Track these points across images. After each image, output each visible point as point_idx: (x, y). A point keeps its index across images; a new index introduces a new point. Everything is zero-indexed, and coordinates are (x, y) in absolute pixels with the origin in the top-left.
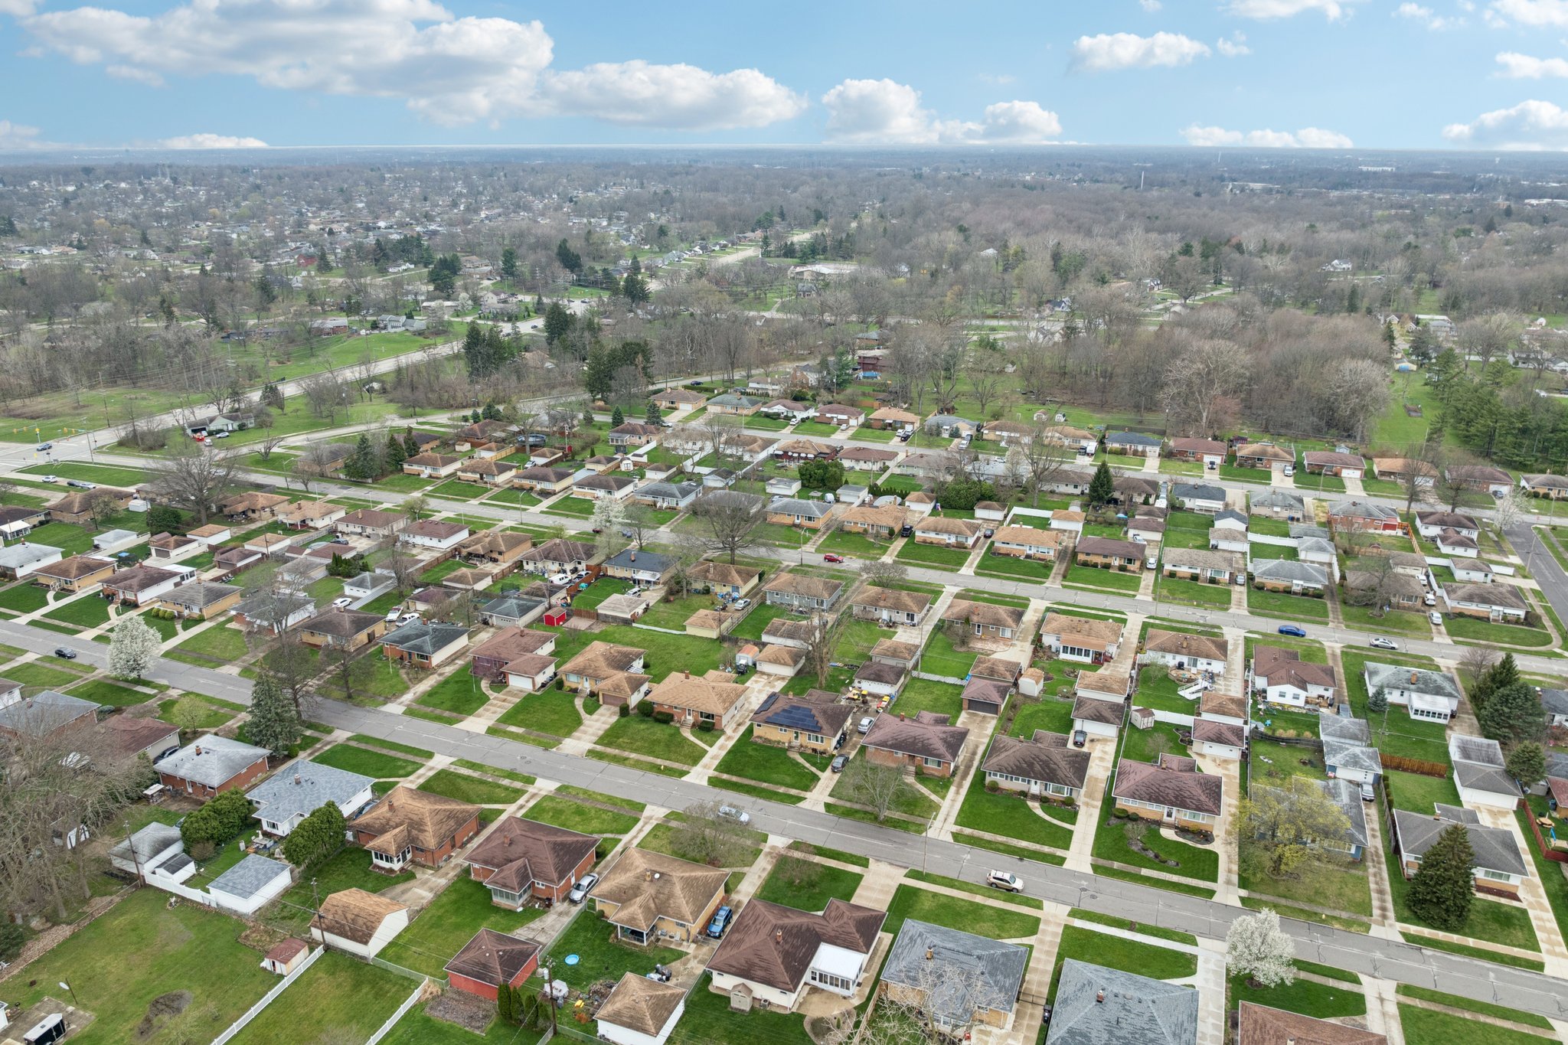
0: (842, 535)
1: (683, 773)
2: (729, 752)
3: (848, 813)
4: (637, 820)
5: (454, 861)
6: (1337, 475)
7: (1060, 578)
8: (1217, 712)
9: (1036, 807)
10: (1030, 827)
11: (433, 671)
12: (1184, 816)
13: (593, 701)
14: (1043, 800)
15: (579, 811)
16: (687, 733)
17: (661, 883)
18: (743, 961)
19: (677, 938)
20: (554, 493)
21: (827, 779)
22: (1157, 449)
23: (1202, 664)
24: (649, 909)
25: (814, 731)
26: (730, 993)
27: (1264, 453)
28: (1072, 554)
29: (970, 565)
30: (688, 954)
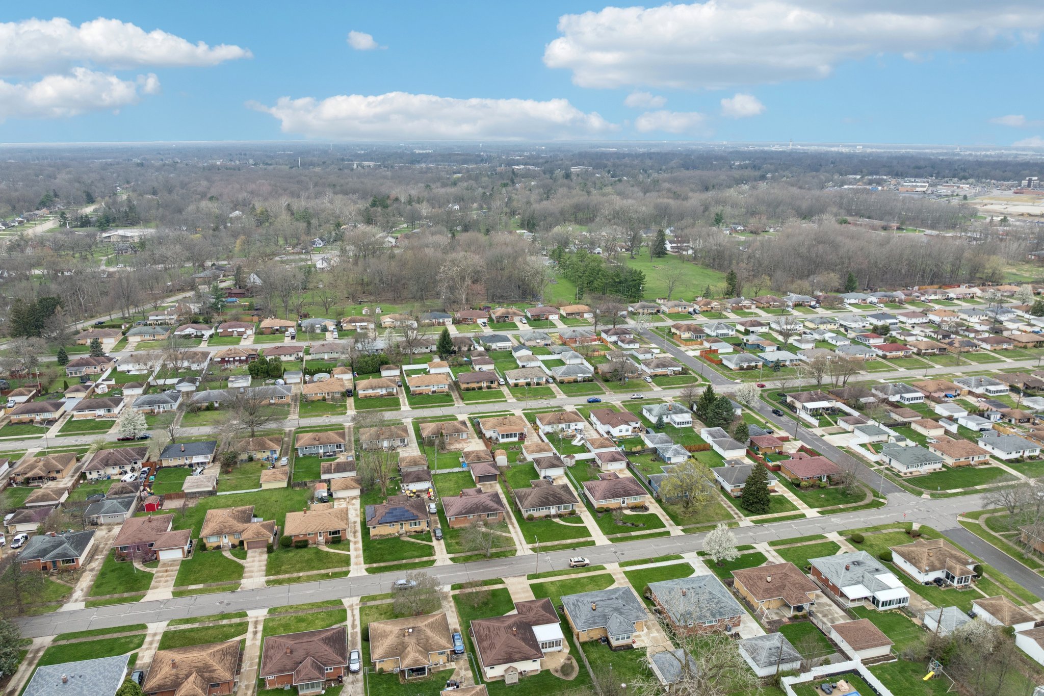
0: (307, 404)
1: (347, 573)
2: (364, 550)
3: (467, 559)
4: (345, 611)
5: (243, 684)
6: (547, 319)
7: (460, 400)
8: (602, 447)
9: (557, 520)
10: (563, 533)
11: (83, 570)
12: (631, 501)
13: (239, 548)
14: (560, 516)
15: (300, 620)
16: (326, 549)
17: (416, 633)
18: (503, 654)
19: (441, 663)
20: (55, 421)
21: (439, 547)
22: (451, 320)
23: (573, 426)
24: (420, 651)
25: (414, 519)
26: (503, 676)
27: (508, 313)
28: (455, 385)
29: (405, 404)
30: (455, 669)
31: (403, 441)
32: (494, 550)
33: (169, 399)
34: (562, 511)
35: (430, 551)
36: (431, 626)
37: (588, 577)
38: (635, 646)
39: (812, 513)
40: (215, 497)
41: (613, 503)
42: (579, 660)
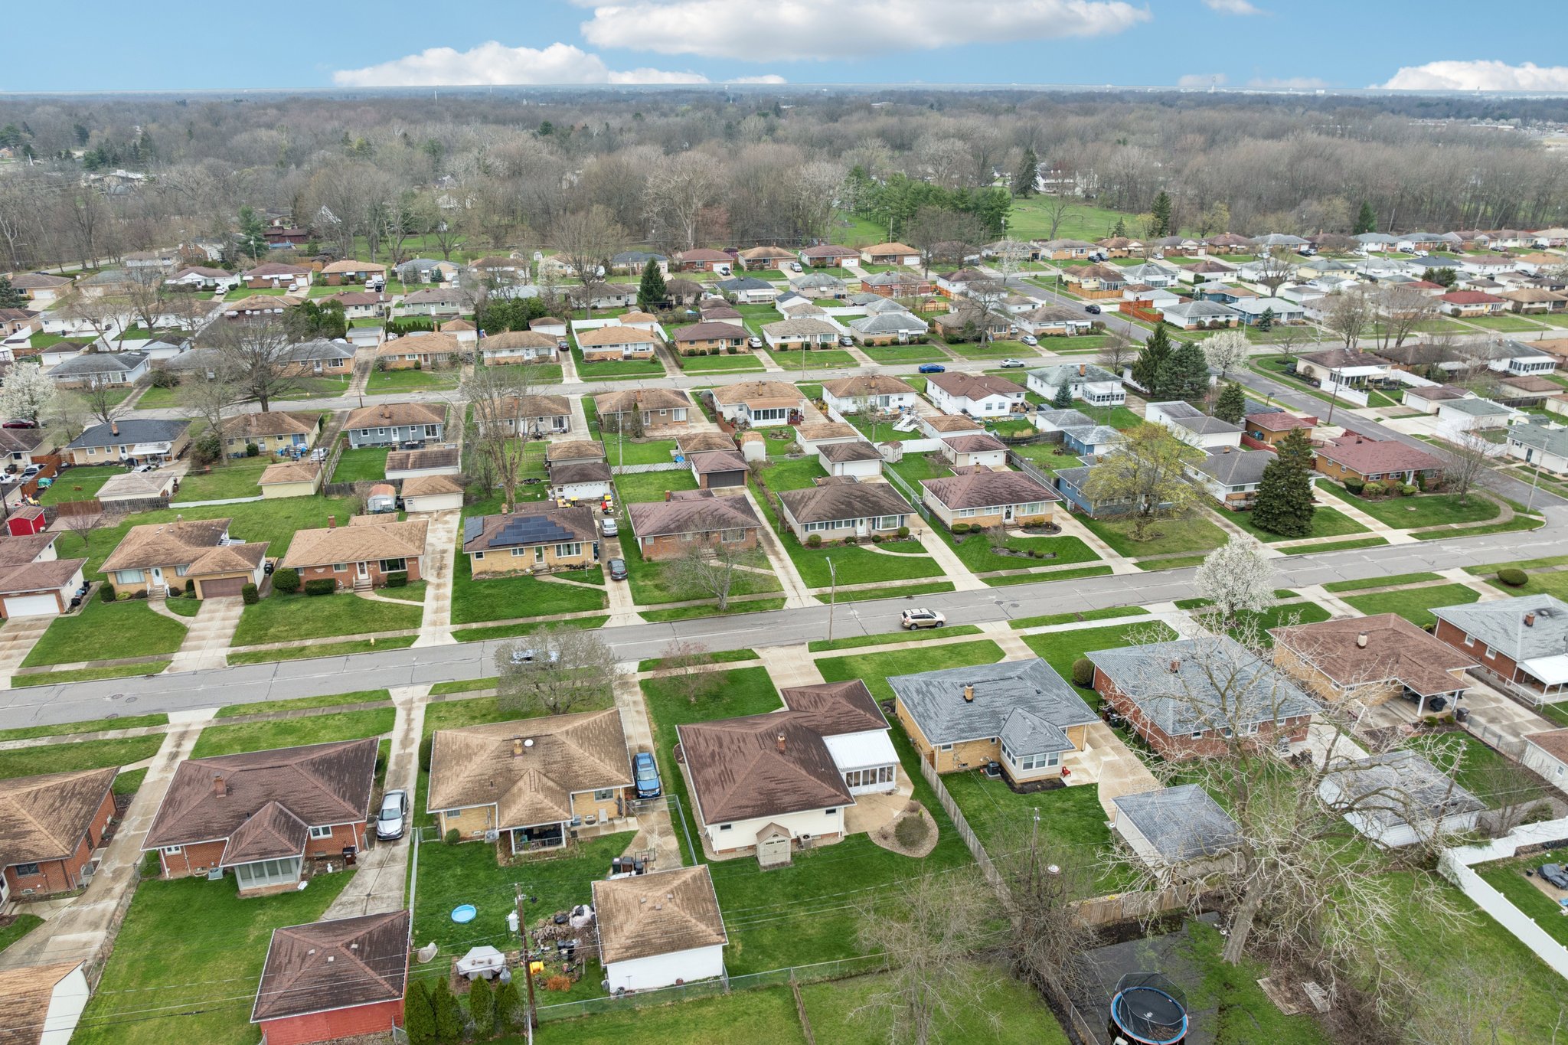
1: (409, 641)
2: (455, 600)
3: (678, 616)
4: (394, 710)
5: (107, 870)
6: (838, 265)
7: (677, 370)
8: (955, 429)
9: (871, 547)
10: (883, 569)
12: (1023, 512)
13: (185, 597)
14: (876, 540)
15: (285, 730)
16: (372, 596)
17: (541, 750)
19: (603, 818)
21: (618, 593)
22: (665, 264)
23: (894, 401)
24: (549, 789)
25: (565, 540)
26: (753, 847)
27: (769, 254)
28: (670, 348)
29: (571, 375)
30: (635, 832)
31: (559, 423)
32: (736, 599)
33: (120, 364)
34: (881, 529)
35: (599, 600)
36: (581, 735)
37: (943, 647)
38: (1068, 781)
39: (1399, 537)
40: (164, 512)
41: (987, 516)
42: (938, 812)
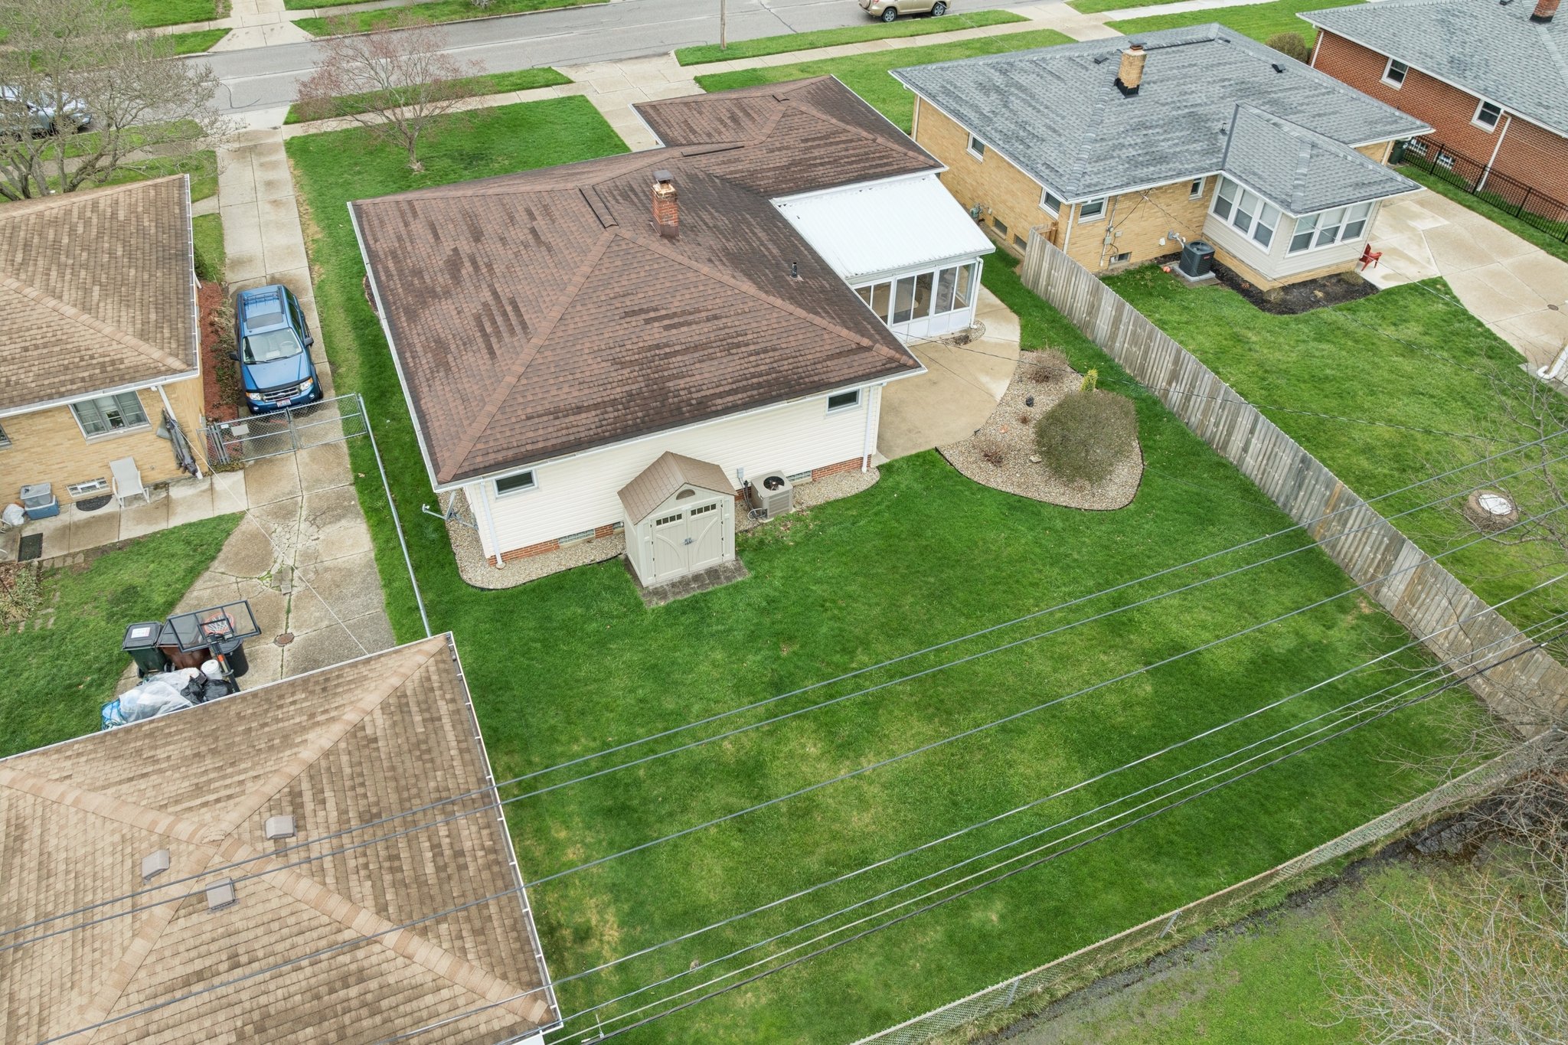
26: (610, 531)
30: (237, 518)
36: (27, 242)
